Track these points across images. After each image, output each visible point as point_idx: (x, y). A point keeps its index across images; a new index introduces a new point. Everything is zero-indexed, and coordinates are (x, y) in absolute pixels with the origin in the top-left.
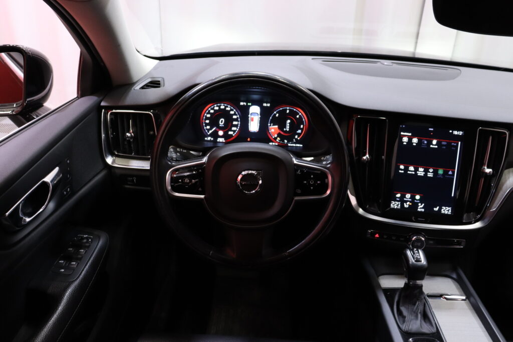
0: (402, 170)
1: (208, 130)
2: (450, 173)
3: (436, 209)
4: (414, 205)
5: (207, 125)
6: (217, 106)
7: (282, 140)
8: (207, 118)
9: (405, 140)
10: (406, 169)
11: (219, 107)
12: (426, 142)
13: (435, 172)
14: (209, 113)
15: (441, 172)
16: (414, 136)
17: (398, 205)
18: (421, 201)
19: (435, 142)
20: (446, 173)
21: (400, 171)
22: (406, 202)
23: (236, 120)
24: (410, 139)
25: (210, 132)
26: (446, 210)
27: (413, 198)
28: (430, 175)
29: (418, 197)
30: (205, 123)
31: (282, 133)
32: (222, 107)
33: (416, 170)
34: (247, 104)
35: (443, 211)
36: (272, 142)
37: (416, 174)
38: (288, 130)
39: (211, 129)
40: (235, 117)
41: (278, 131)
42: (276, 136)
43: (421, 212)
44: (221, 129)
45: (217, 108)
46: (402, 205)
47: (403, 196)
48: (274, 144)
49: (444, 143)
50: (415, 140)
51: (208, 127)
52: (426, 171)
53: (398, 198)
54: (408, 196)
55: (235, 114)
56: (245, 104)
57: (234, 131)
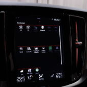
0: (21, 51)
2: (57, 48)
3: (52, 76)
4: (35, 76)
9: (21, 27)
10: (25, 50)
12: (36, 28)
13: (47, 49)
15: (50, 48)
16: (27, 24)
17: (23, 79)
18: (40, 72)
19: (43, 27)
20: (54, 48)
22: (29, 75)
24: (24, 26)
26: (59, 75)
27: (33, 71)
28: (43, 51)
29: (37, 70)
33: (33, 49)
35: (57, 77)
37: (33, 52)
43: (42, 80)
46: (26, 78)
47: (26, 71)
49: (49, 27)
50: (28, 27)
52: (40, 49)
53: (22, 73)
54: (30, 70)
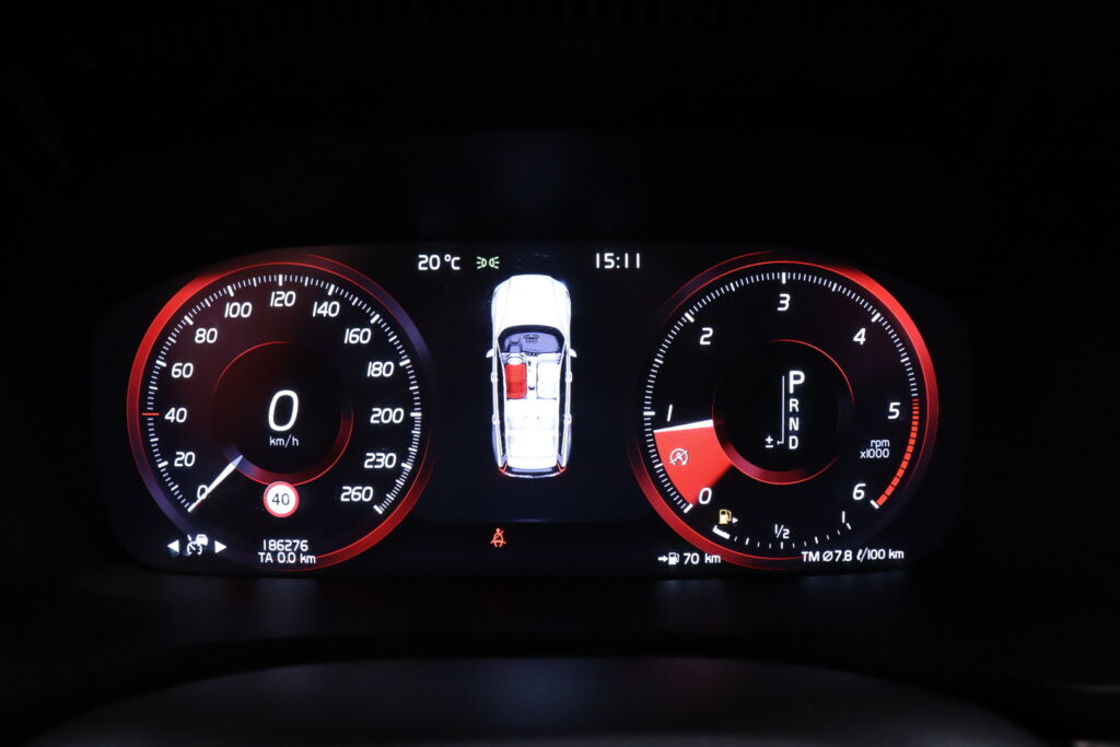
1: (189, 480)
5: (173, 438)
6: (241, 296)
7: (753, 524)
8: (172, 392)
11: (260, 296)
14: (185, 351)
23: (391, 392)
25: (205, 492)
30: (165, 428)
31: (750, 470)
32: (282, 299)
34: (468, 262)
36: (682, 546)
38: (794, 444)
39: (205, 472)
40: (377, 369)
41: (720, 459)
42: (705, 496)
44: (281, 465)
45: (238, 310)
48: (692, 558)
51: (185, 459)
55: (379, 349)
56: (452, 260)
57: (382, 481)
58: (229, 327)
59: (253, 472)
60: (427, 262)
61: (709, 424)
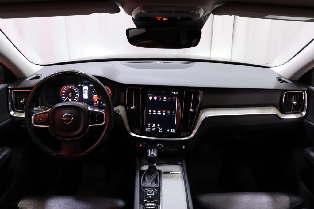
0: (150, 112)
1: (64, 99)
2: (173, 112)
3: (168, 131)
4: (157, 129)
5: (63, 96)
6: (68, 87)
7: (100, 102)
8: (63, 93)
9: (151, 98)
10: (152, 112)
11: (69, 87)
12: (160, 98)
13: (166, 113)
14: (64, 90)
15: (169, 112)
16: (155, 96)
17: (149, 130)
18: (160, 127)
19: (165, 98)
20: (171, 113)
21: (149, 113)
22: (153, 128)
23: (77, 93)
24: (153, 97)
25: (65, 99)
26: (173, 131)
27: (156, 125)
28: (164, 114)
29: (159, 125)
30: (63, 95)
31: (99, 99)
32: (70, 87)
33: (157, 112)
34: (82, 85)
35: (171, 132)
36: (95, 103)
37: (157, 114)
39: (65, 98)
40: (76, 92)
41: (97, 98)
42: (96, 100)
43: (161, 132)
44: (70, 98)
45: (68, 88)
46: (151, 130)
47: (151, 125)
48: (96, 104)
49: (169, 98)
50: (155, 98)
52: (162, 112)
53: (149, 126)
54: (154, 125)
55: (76, 91)
56: (81, 85)
57: (77, 99)
58: (67, 89)
59: (68, 98)
60: (79, 85)
61: (97, 95)
